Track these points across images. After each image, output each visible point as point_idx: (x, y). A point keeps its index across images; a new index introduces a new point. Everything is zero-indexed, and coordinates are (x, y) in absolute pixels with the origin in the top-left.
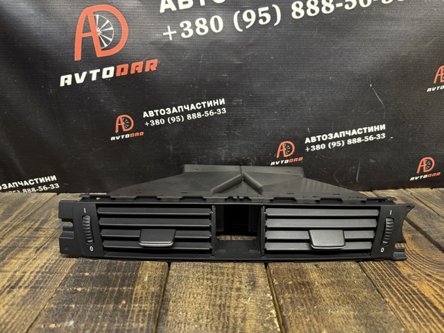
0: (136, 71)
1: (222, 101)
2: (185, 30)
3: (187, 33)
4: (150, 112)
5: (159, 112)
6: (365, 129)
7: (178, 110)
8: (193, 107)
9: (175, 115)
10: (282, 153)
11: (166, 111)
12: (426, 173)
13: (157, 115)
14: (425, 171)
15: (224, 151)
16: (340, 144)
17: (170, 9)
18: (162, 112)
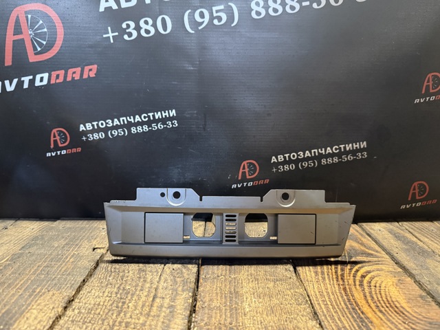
0: (73, 78)
1: (173, 113)
2: (127, 31)
3: (130, 35)
4: (87, 124)
5: (97, 125)
6: (342, 146)
7: (120, 122)
8: (138, 118)
9: (117, 127)
10: (244, 173)
11: (107, 123)
12: (419, 201)
13: (96, 127)
14: (418, 198)
15: (176, 171)
16: (312, 164)
17: (111, 8)
18: (102, 124)
